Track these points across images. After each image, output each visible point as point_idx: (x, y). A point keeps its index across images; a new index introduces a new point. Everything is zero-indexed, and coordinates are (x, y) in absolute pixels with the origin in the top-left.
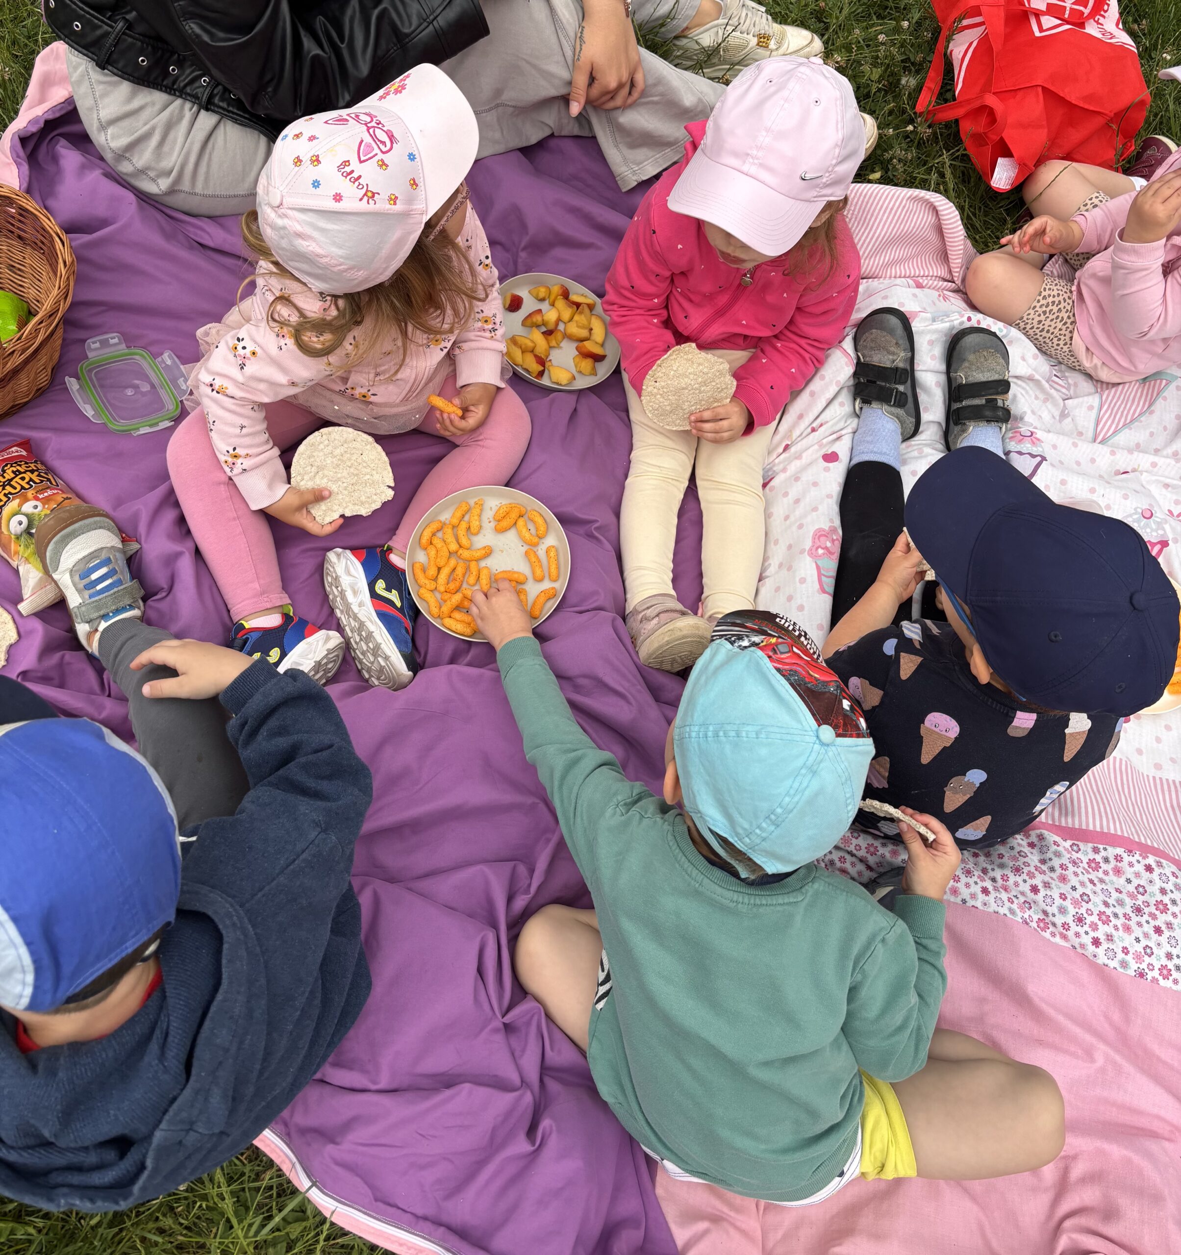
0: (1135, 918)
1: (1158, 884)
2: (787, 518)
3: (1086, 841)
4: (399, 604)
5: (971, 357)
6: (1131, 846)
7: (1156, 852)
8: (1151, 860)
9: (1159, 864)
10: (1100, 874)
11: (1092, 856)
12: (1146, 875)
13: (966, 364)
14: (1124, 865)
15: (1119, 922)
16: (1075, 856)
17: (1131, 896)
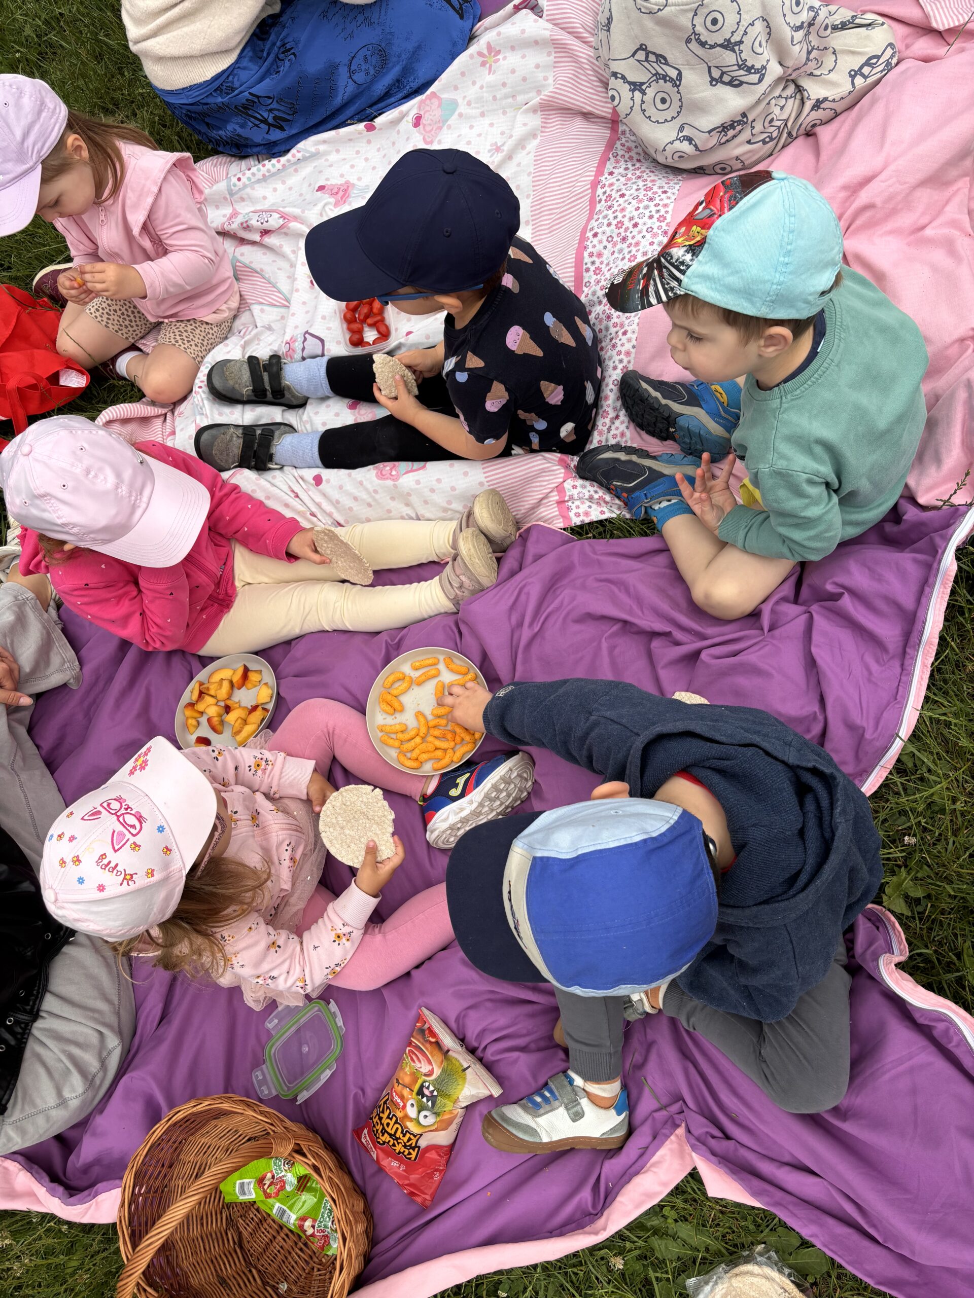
0: (630, 240)
1: (605, 228)
2: (369, 505)
3: (582, 277)
4: (467, 775)
5: (231, 383)
6: (582, 247)
7: (584, 232)
8: (589, 234)
9: (592, 229)
10: (603, 266)
11: (591, 273)
12: (600, 236)
13: (237, 387)
14: (595, 251)
15: (634, 249)
16: (593, 283)
17: (615, 245)
